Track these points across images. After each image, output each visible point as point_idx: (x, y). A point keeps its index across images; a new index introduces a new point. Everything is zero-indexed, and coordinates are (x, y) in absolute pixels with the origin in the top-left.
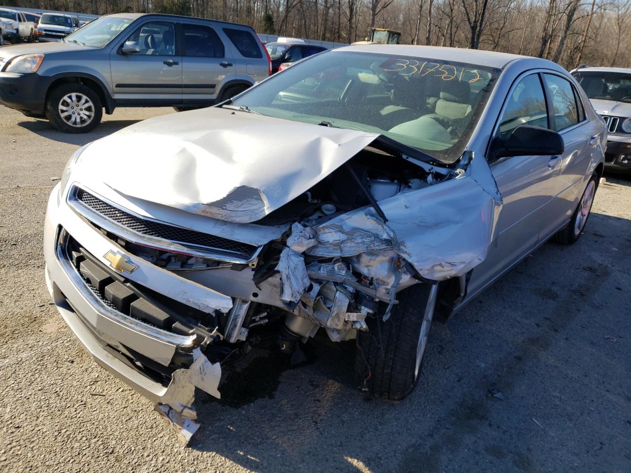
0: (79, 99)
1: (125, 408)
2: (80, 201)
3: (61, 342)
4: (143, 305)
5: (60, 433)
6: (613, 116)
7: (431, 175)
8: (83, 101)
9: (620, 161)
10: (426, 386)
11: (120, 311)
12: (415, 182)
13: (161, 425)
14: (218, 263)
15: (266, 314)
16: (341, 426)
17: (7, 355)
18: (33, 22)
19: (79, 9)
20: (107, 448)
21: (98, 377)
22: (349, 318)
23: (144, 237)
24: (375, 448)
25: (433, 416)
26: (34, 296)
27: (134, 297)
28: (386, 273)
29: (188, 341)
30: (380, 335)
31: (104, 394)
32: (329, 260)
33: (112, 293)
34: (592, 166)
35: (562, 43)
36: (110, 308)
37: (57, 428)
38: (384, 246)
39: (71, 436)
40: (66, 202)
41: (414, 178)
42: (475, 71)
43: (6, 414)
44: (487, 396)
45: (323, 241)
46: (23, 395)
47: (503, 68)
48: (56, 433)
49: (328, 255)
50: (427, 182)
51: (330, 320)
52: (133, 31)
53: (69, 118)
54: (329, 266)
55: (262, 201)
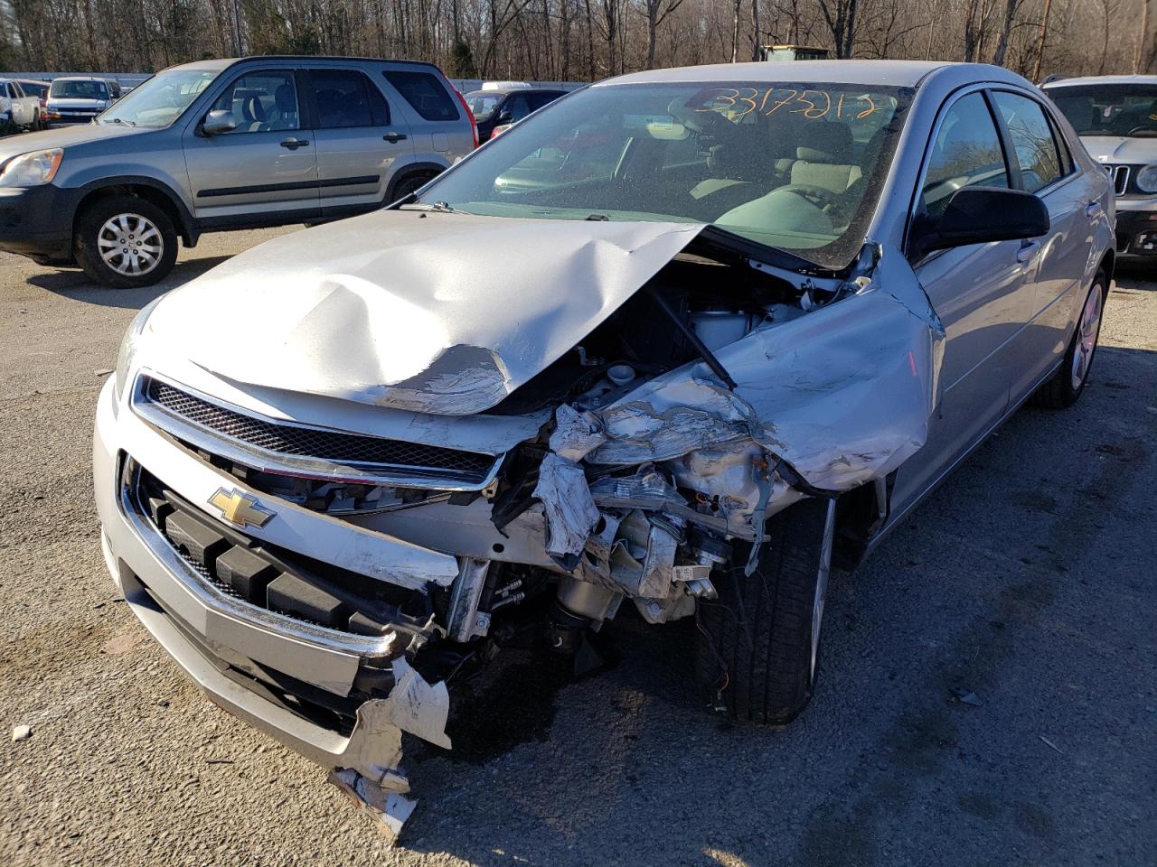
0: (133, 223)
1: (272, 782)
2: (156, 403)
3: (143, 669)
4: (290, 585)
5: (155, 839)
6: (1118, 165)
7: (806, 293)
8: (141, 227)
9: (1139, 246)
10: (830, 692)
11: (248, 602)
12: (777, 310)
13: (343, 809)
14: (425, 493)
15: (520, 582)
16: (681, 782)
17: (44, 703)
18: (37, 97)
19: (116, 65)
20: (247, 860)
21: (216, 729)
22: (679, 576)
23: (281, 459)
24: (750, 816)
25: (851, 748)
26: (84, 589)
27: (271, 573)
28: (741, 485)
29: (382, 646)
30: (741, 604)
31: (231, 759)
32: (631, 471)
33: (231, 568)
34: (1095, 258)
35: (1003, 45)
36: (229, 597)
37: (149, 831)
38: (734, 435)
39: (178, 844)
40: (131, 408)
41: (775, 303)
42: (866, 96)
43: (53, 814)
44: (948, 702)
45: (618, 434)
46: (80, 775)
47: (917, 87)
48: (150, 841)
49: (629, 461)
50: (801, 307)
51: (643, 583)
52: (221, 92)
53: (117, 260)
54: (633, 482)
55: (497, 369)
